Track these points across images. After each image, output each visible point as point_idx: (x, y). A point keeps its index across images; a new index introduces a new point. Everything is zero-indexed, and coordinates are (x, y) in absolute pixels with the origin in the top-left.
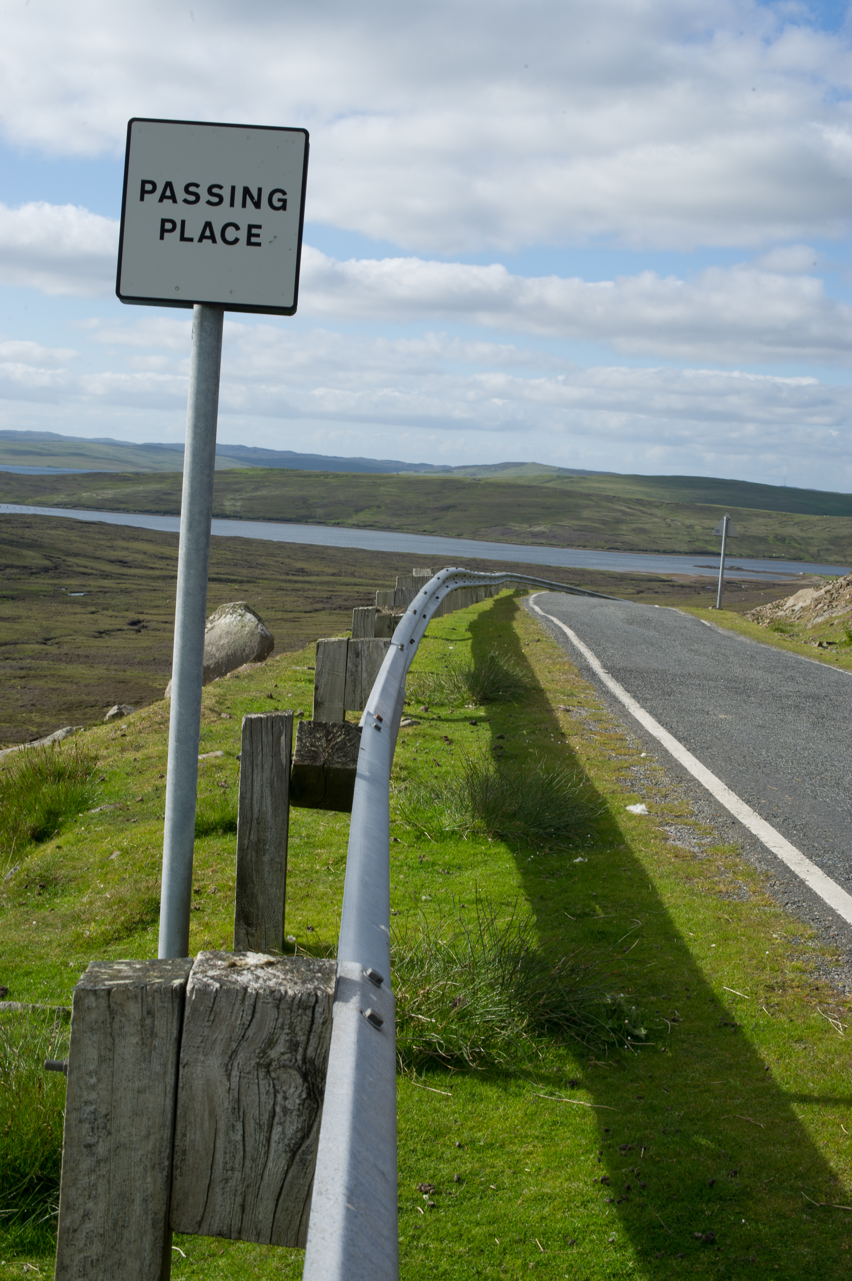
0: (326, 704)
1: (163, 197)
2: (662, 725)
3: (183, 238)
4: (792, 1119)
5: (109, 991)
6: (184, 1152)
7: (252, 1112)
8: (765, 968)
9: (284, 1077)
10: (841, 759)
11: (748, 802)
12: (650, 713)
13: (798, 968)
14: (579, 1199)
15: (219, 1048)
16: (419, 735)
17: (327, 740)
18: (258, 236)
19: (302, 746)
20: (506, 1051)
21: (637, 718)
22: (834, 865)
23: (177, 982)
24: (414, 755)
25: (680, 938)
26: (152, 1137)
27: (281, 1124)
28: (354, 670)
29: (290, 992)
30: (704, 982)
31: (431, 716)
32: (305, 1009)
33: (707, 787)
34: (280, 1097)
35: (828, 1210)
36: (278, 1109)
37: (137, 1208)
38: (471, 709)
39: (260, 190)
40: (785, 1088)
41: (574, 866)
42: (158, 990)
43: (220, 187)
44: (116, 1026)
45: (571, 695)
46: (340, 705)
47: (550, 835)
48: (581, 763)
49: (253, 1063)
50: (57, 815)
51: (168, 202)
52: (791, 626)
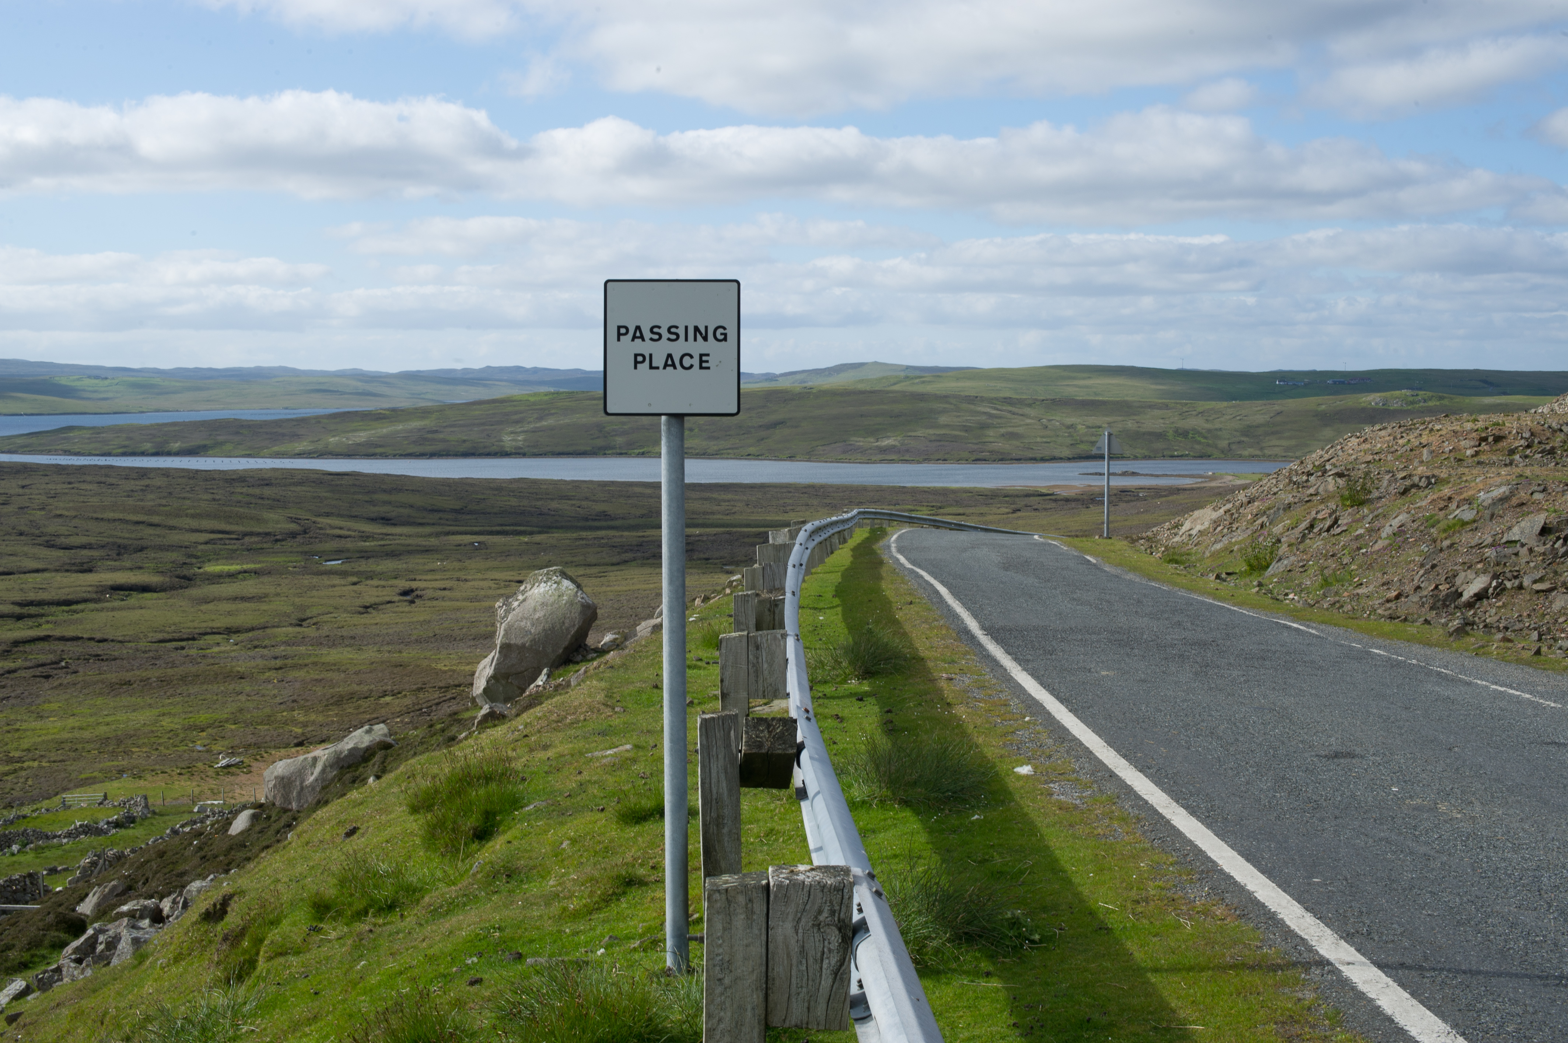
0: (732, 695)
1: (634, 338)
2: (1044, 688)
3: (651, 367)
4: (1148, 982)
5: (727, 890)
6: (773, 979)
7: (812, 953)
8: (1132, 888)
9: (828, 931)
10: (1219, 708)
11: (1125, 756)
12: (1032, 675)
13: (1159, 886)
14: (998, 1037)
15: (790, 917)
17: (769, 732)
18: (707, 362)
19: (749, 738)
20: (936, 956)
21: (1020, 681)
22: (1198, 806)
23: (764, 882)
25: (1065, 872)
26: (755, 972)
27: (828, 958)
28: (755, 661)
29: (829, 882)
30: (1084, 901)
32: (838, 891)
33: (1087, 745)
34: (826, 943)
35: (1168, 1029)
36: (826, 950)
37: (749, 1014)
38: (853, 684)
39: (706, 328)
40: (1143, 965)
41: (972, 823)
42: (755, 887)
43: (677, 327)
44: (732, 909)
45: (953, 662)
46: (745, 694)
47: (948, 798)
48: (969, 731)
49: (810, 924)
50: (495, 814)
51: (638, 341)
52: (1188, 554)
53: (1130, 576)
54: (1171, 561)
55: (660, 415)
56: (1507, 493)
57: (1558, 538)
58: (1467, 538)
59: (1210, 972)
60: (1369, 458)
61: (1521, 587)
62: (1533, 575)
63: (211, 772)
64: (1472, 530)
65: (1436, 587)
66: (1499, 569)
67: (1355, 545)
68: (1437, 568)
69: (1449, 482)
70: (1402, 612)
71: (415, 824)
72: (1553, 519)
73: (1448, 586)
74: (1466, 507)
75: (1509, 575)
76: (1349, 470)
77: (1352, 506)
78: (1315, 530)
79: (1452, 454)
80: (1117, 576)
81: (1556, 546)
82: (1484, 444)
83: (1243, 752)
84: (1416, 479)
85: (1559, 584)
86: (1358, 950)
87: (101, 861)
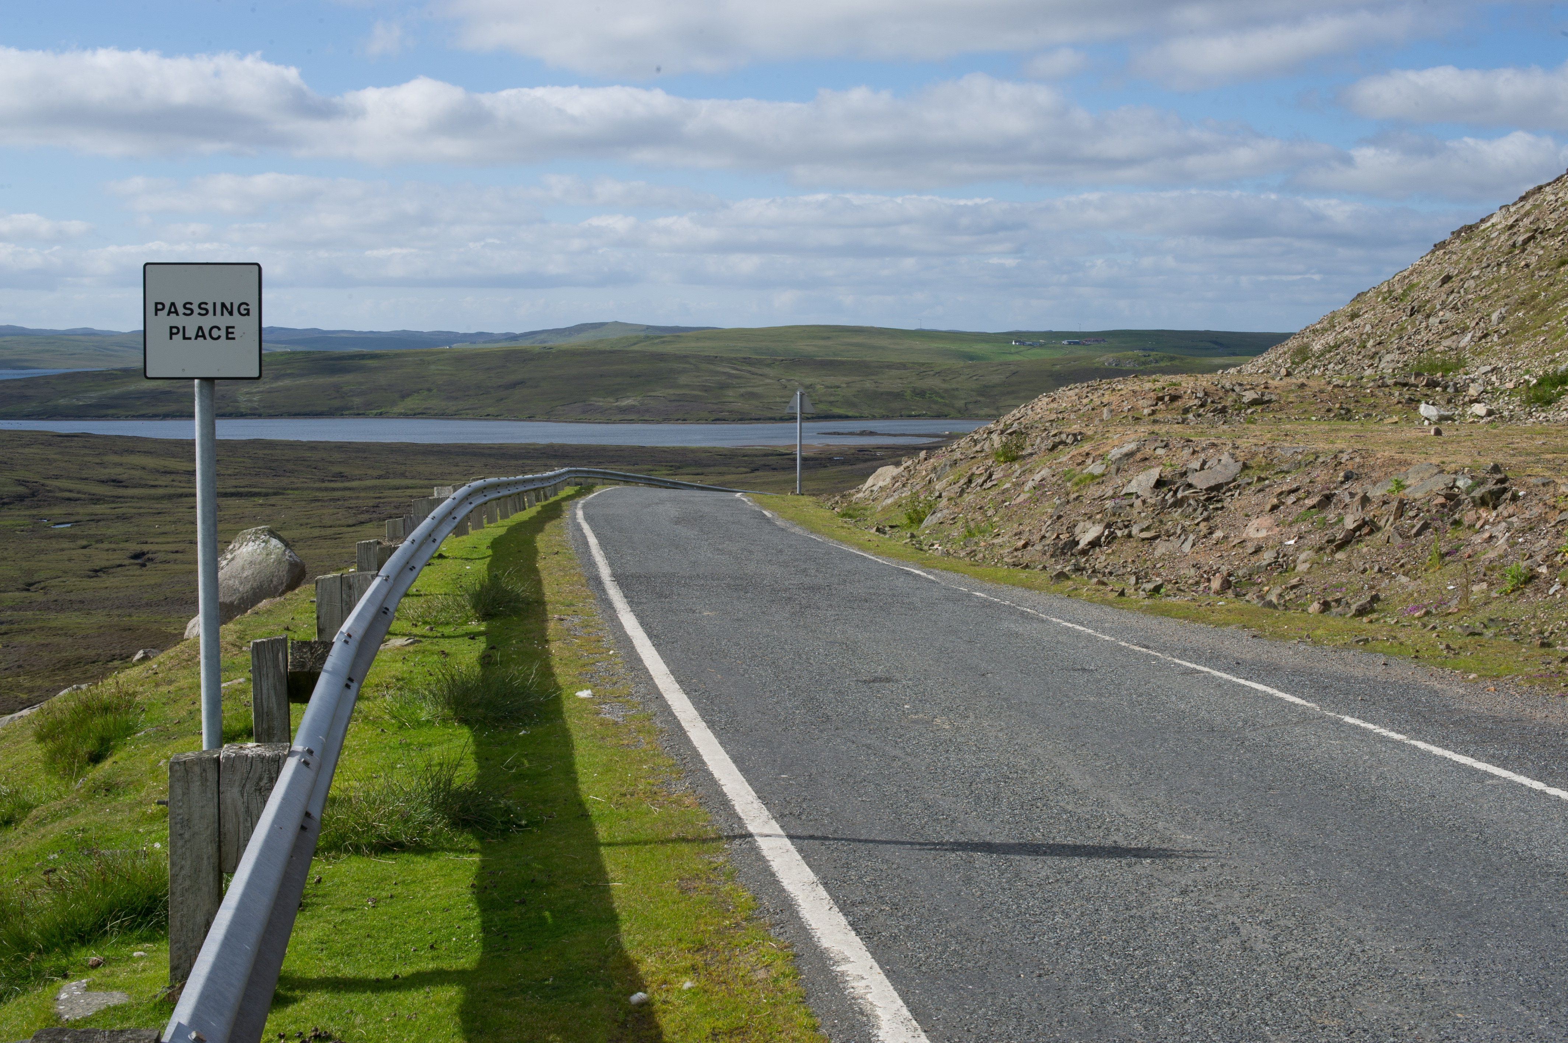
1: (170, 313)
2: (642, 626)
3: (185, 338)
4: (597, 853)
5: (185, 762)
6: (225, 834)
8: (625, 785)
11: (680, 682)
12: (637, 616)
13: (649, 783)
14: (456, 894)
16: (419, 651)
17: (310, 652)
18: (233, 333)
19: (294, 659)
21: (622, 621)
22: (719, 721)
23: (215, 756)
24: (412, 669)
26: (210, 828)
28: (348, 600)
29: (265, 756)
31: (435, 634)
32: (272, 760)
33: (652, 673)
37: (205, 862)
38: (475, 626)
39: (232, 304)
40: (602, 841)
41: (519, 737)
42: (207, 759)
43: (206, 304)
44: (189, 778)
45: (571, 605)
47: (504, 716)
48: (553, 663)
49: (253, 789)
50: (109, 740)
51: (173, 315)
52: (865, 509)
53: (797, 530)
54: (844, 515)
55: (194, 379)
56: (1135, 448)
57: (1170, 490)
58: (1094, 491)
59: (653, 845)
60: (1054, 416)
61: (1130, 536)
62: (1141, 524)
64: (1098, 483)
65: (1058, 537)
66: (1114, 519)
67: (1000, 498)
68: (1062, 519)
69: (1093, 439)
70: (1026, 559)
71: (38, 751)
72: (1168, 473)
73: (1068, 535)
74: (1099, 462)
75: (1120, 525)
76: (1027, 428)
77: (1006, 462)
78: (973, 485)
79: (1130, 413)
80: (783, 530)
81: (1167, 498)
82: (1160, 403)
83: (791, 678)
84: (1064, 436)
85: (1163, 533)
86: (781, 827)
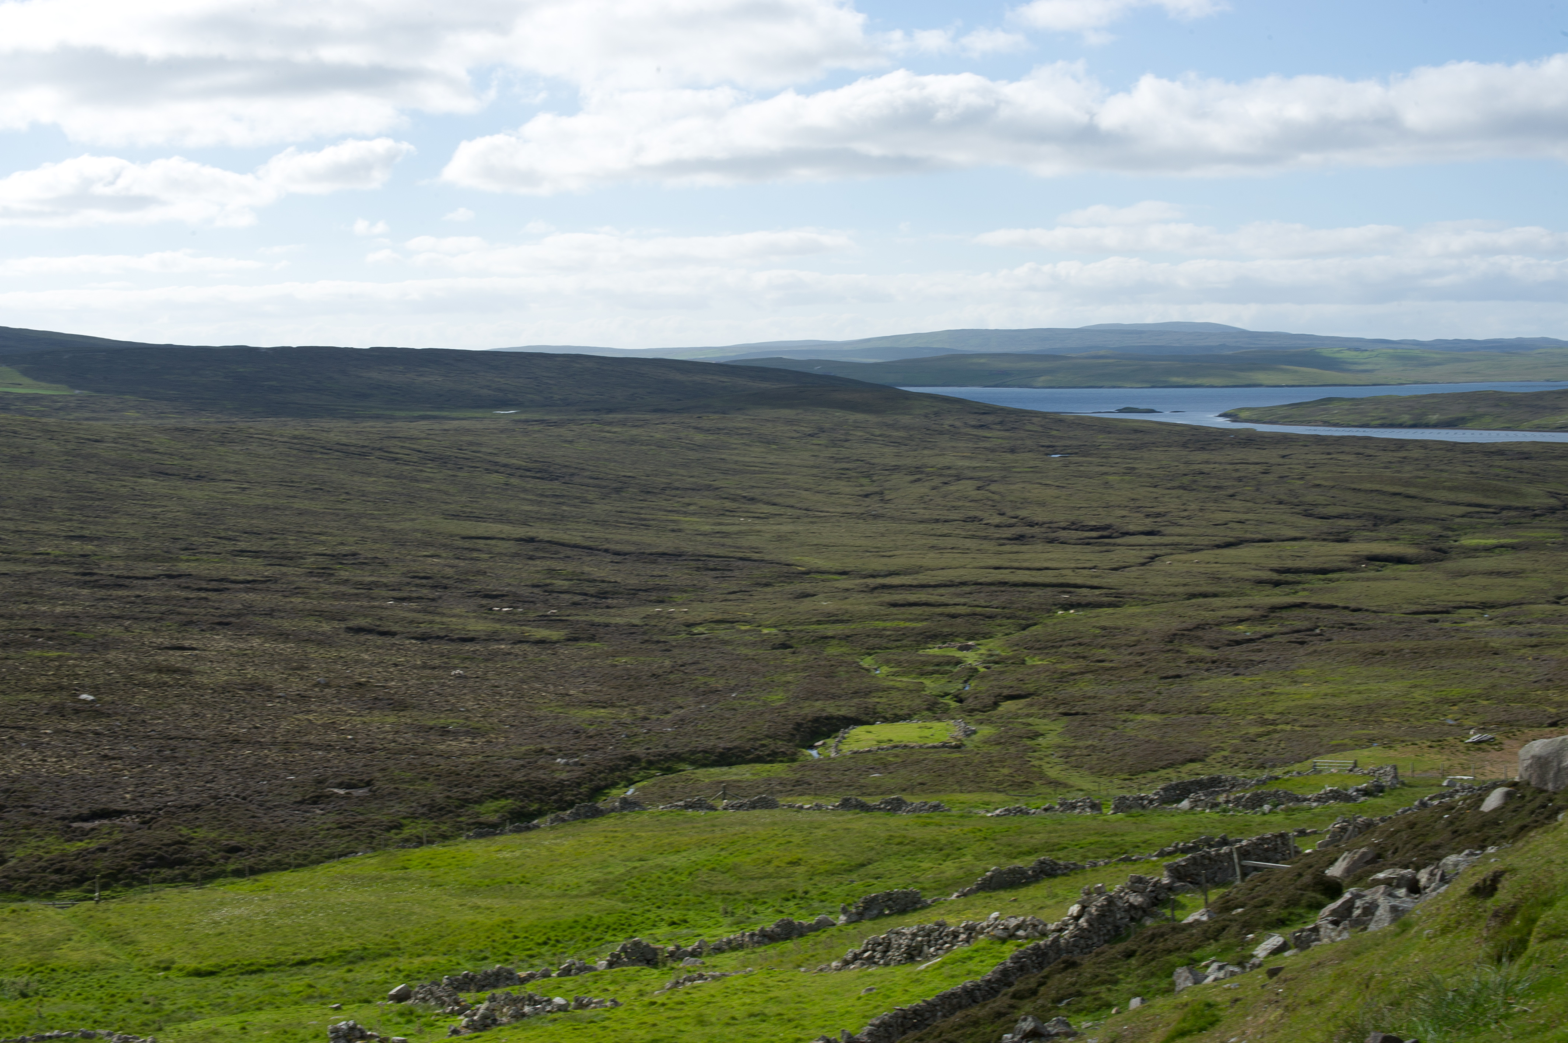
63: (1461, 746)
87: (1351, 828)
